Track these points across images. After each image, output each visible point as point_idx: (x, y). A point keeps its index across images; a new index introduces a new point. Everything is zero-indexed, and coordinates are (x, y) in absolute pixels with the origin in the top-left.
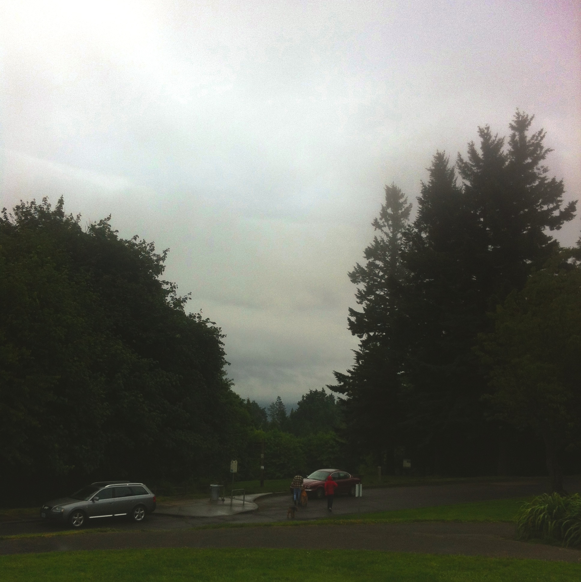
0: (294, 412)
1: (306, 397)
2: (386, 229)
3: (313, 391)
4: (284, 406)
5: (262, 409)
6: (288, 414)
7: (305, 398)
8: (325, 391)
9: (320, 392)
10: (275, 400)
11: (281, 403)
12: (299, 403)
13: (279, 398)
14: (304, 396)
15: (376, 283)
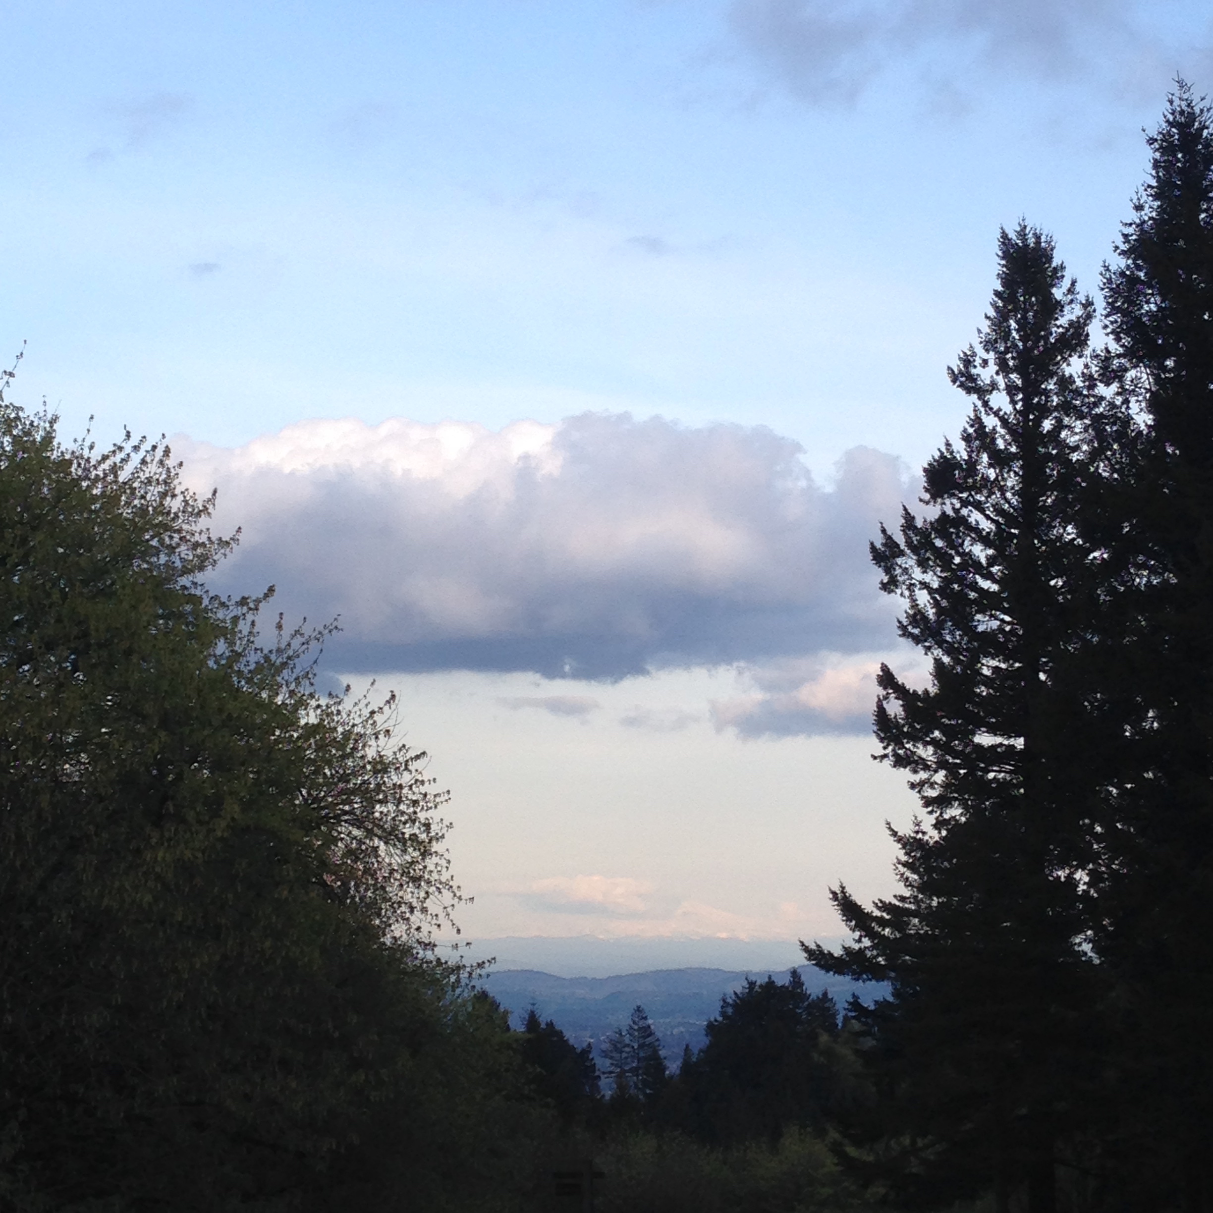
0: (694, 1060)
1: (735, 1006)
2: (1000, 400)
3: (758, 983)
4: (658, 1040)
5: (579, 1051)
6: (673, 1067)
7: (730, 1010)
8: (803, 984)
9: (783, 986)
10: (623, 1019)
11: (647, 1031)
12: (711, 1028)
13: (639, 1009)
14: (730, 1001)
15: (973, 595)
